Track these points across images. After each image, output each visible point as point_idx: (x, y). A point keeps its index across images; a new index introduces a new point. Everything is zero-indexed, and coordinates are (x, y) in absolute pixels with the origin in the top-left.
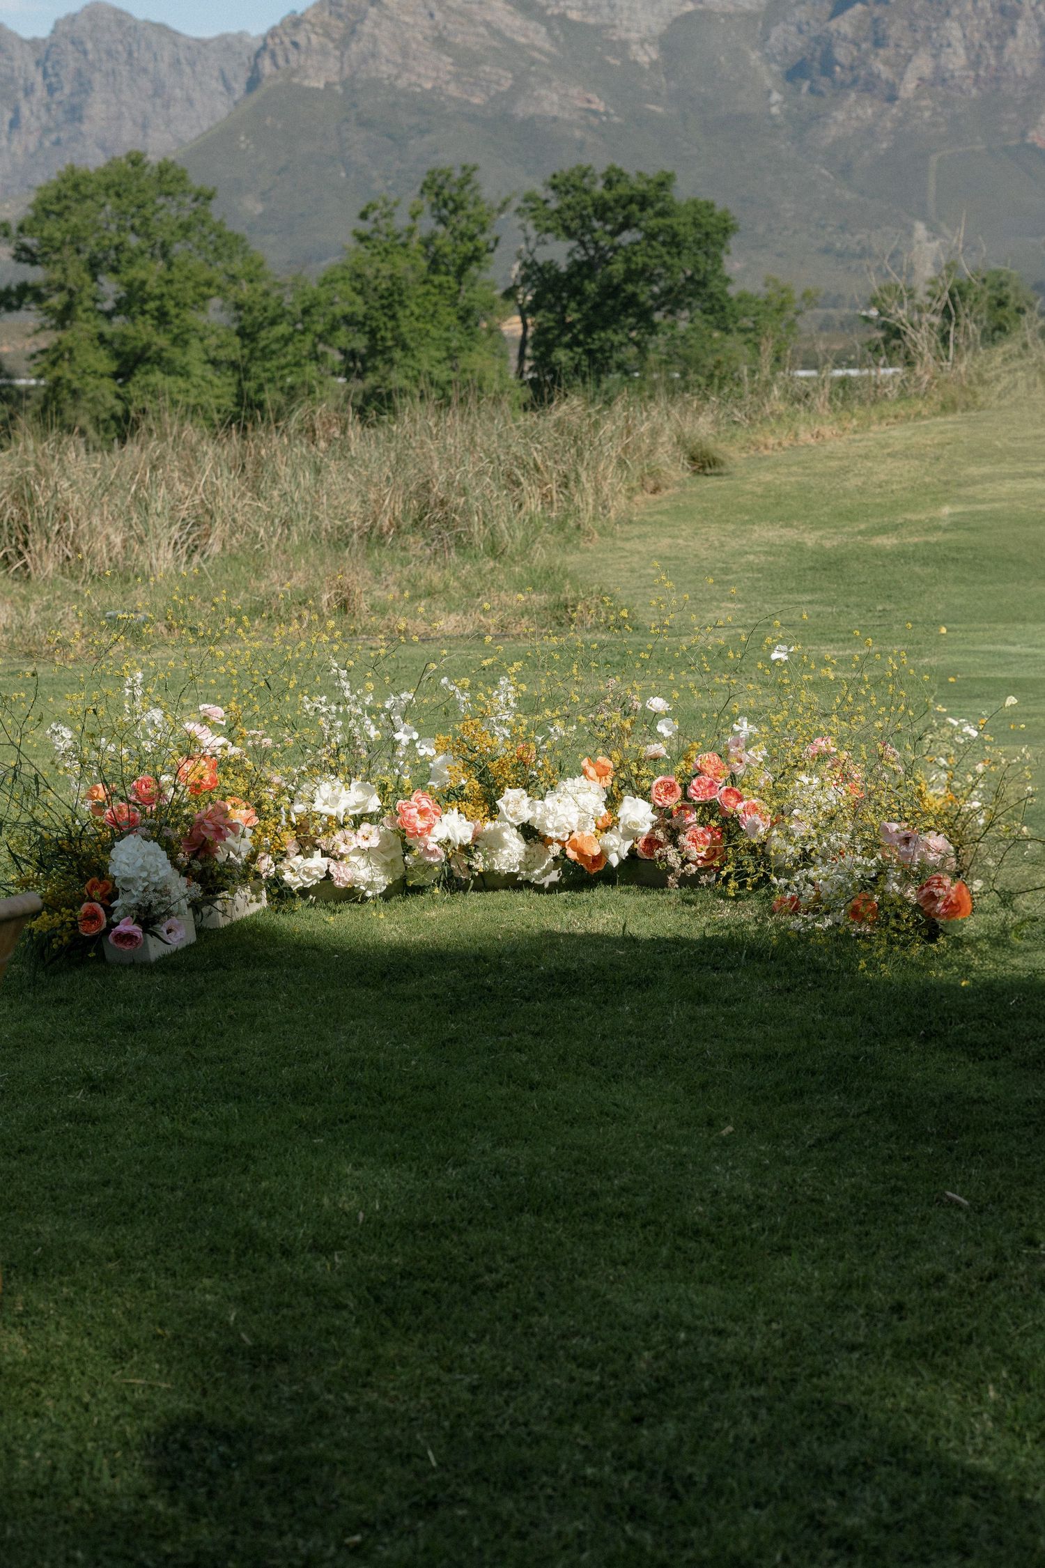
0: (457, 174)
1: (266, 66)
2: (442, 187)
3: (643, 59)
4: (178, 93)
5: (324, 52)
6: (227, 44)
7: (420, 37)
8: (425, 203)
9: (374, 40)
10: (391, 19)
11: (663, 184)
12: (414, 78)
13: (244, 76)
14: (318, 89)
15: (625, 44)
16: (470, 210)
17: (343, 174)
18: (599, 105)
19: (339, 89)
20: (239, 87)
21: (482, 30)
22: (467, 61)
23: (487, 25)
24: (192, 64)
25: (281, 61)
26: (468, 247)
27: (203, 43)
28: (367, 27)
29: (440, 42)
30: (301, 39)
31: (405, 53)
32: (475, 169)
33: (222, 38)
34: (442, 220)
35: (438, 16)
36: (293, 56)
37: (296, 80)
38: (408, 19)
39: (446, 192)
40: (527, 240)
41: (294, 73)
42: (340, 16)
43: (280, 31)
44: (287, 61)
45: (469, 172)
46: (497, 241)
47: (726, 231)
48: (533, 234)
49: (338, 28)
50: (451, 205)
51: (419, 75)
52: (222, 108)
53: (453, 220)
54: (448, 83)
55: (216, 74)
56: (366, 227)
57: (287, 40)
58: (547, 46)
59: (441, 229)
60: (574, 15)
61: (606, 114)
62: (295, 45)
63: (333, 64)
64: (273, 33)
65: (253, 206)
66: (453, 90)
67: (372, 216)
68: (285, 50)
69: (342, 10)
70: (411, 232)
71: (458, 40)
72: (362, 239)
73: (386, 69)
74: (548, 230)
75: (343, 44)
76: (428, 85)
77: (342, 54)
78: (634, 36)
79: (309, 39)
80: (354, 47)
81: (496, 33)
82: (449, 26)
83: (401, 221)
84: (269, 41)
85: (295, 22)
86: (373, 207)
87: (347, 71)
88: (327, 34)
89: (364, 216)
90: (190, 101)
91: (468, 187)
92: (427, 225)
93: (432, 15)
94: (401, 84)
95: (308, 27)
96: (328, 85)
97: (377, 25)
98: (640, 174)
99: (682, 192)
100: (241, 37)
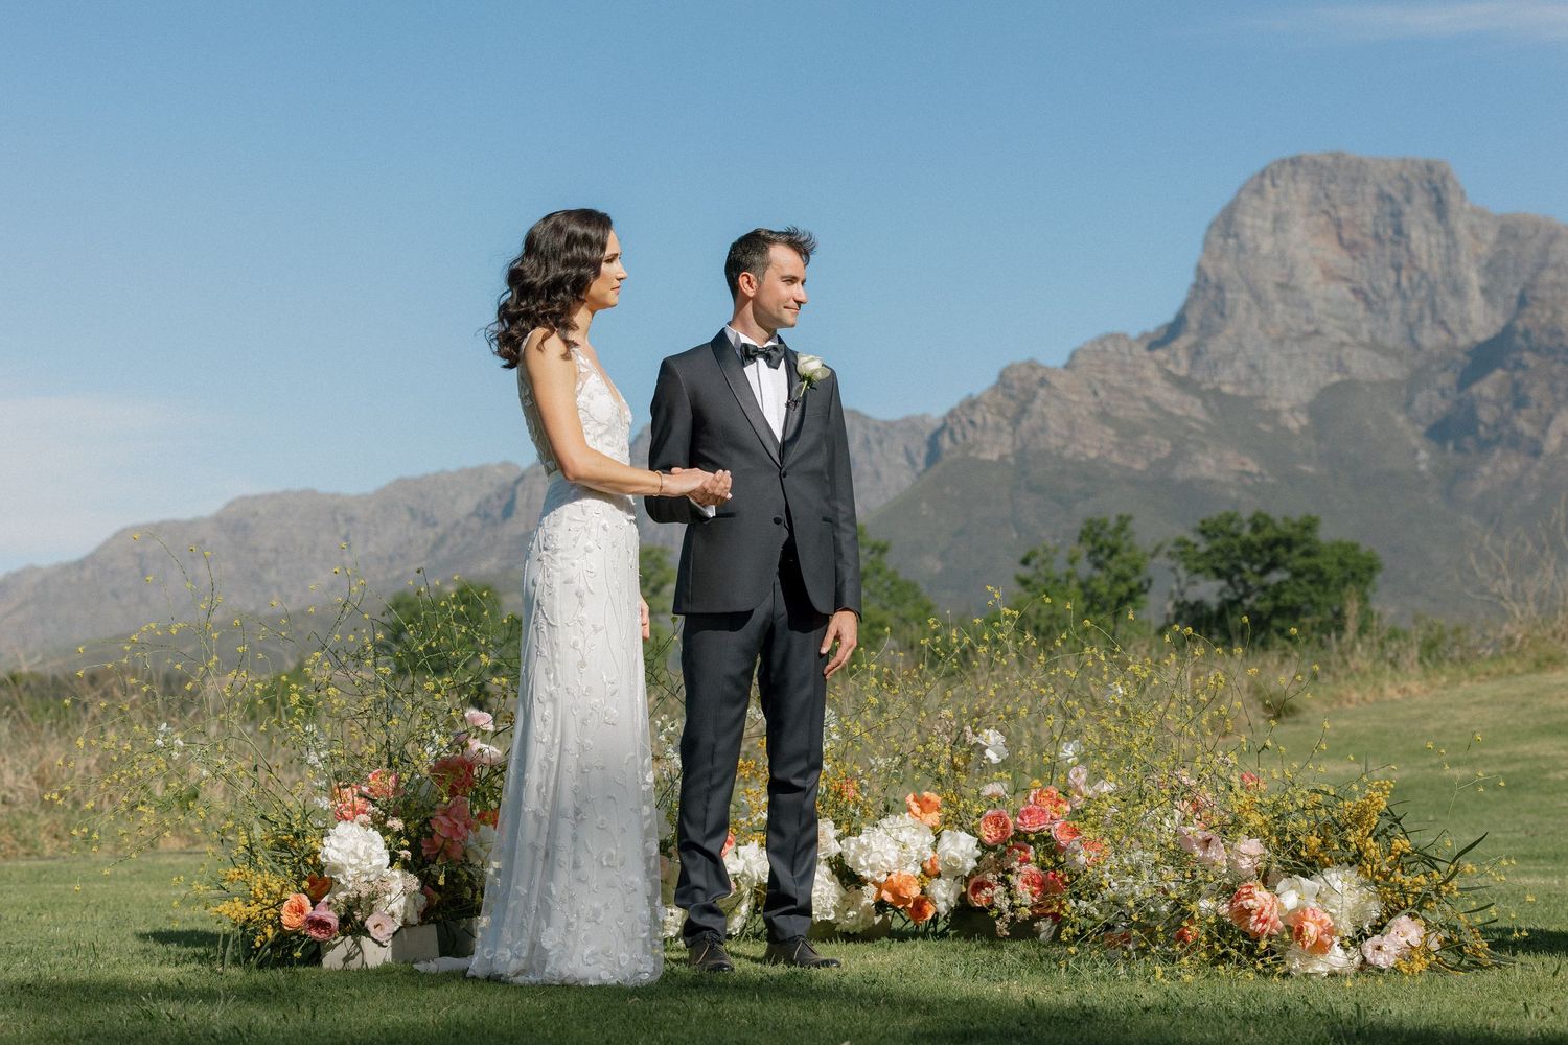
0: (1113, 523)
1: (946, 442)
2: (1098, 535)
3: (1293, 425)
4: (868, 468)
5: (998, 429)
6: (910, 425)
7: (1085, 413)
8: (1083, 550)
9: (1044, 416)
10: (1057, 397)
11: (1309, 526)
12: (1080, 448)
13: (924, 451)
14: (990, 461)
15: (1276, 413)
16: (1125, 555)
17: (1015, 535)
18: (1252, 467)
19: (1011, 460)
20: (921, 461)
21: (1143, 405)
22: (1129, 432)
23: (1147, 400)
24: (880, 443)
25: (959, 437)
26: (1122, 589)
27: (891, 425)
28: (1037, 405)
29: (1104, 417)
30: (978, 419)
31: (1071, 425)
32: (1129, 518)
33: (907, 420)
34: (1098, 565)
35: (1102, 394)
36: (970, 432)
37: (972, 454)
38: (1075, 398)
39: (1101, 540)
40: (1178, 581)
41: (971, 447)
42: (1011, 397)
43: (959, 413)
44: (964, 437)
45: (1123, 522)
46: (1150, 581)
47: (1371, 569)
48: (1183, 573)
49: (1011, 407)
50: (1106, 551)
51: (1085, 446)
52: (906, 479)
53: (1111, 564)
54: (1110, 452)
55: (901, 449)
56: (1026, 572)
57: (964, 419)
58: (1203, 416)
59: (1098, 573)
60: (1227, 389)
61: (1260, 474)
62: (972, 423)
63: (1007, 439)
64: (952, 414)
65: (932, 565)
66: (1116, 457)
67: (1033, 562)
68: (963, 428)
69: (1015, 392)
70: (1069, 576)
71: (1121, 413)
72: (1024, 582)
73: (1054, 441)
74: (1197, 571)
75: (1016, 421)
76: (1093, 454)
77: (1014, 430)
78: (1284, 405)
79: (984, 418)
80: (1025, 424)
81: (1154, 406)
82: (1112, 403)
83: (1059, 568)
84: (949, 422)
85: (972, 404)
86: (1033, 554)
87: (1019, 445)
88: (1001, 413)
89: (1025, 562)
90: (878, 475)
91: (1123, 535)
92: (1084, 568)
93: (1095, 393)
94: (1068, 454)
95: (984, 407)
96: (1002, 457)
97: (1046, 403)
98: (1285, 519)
99: (1326, 534)
100: (923, 418)
